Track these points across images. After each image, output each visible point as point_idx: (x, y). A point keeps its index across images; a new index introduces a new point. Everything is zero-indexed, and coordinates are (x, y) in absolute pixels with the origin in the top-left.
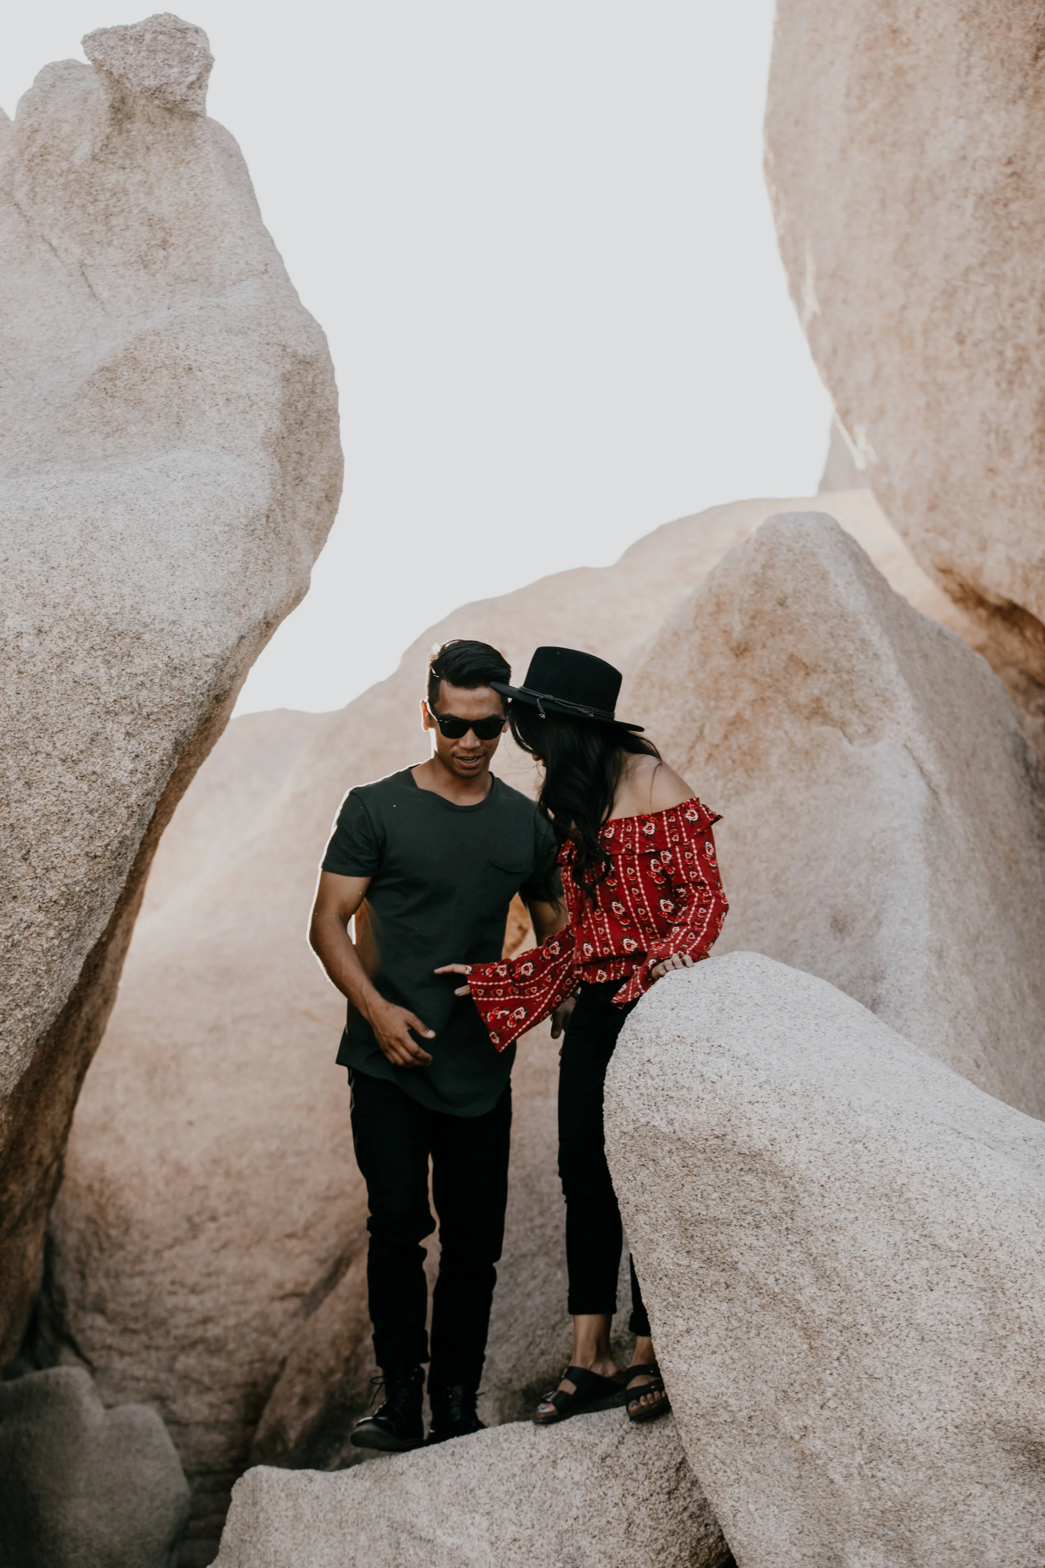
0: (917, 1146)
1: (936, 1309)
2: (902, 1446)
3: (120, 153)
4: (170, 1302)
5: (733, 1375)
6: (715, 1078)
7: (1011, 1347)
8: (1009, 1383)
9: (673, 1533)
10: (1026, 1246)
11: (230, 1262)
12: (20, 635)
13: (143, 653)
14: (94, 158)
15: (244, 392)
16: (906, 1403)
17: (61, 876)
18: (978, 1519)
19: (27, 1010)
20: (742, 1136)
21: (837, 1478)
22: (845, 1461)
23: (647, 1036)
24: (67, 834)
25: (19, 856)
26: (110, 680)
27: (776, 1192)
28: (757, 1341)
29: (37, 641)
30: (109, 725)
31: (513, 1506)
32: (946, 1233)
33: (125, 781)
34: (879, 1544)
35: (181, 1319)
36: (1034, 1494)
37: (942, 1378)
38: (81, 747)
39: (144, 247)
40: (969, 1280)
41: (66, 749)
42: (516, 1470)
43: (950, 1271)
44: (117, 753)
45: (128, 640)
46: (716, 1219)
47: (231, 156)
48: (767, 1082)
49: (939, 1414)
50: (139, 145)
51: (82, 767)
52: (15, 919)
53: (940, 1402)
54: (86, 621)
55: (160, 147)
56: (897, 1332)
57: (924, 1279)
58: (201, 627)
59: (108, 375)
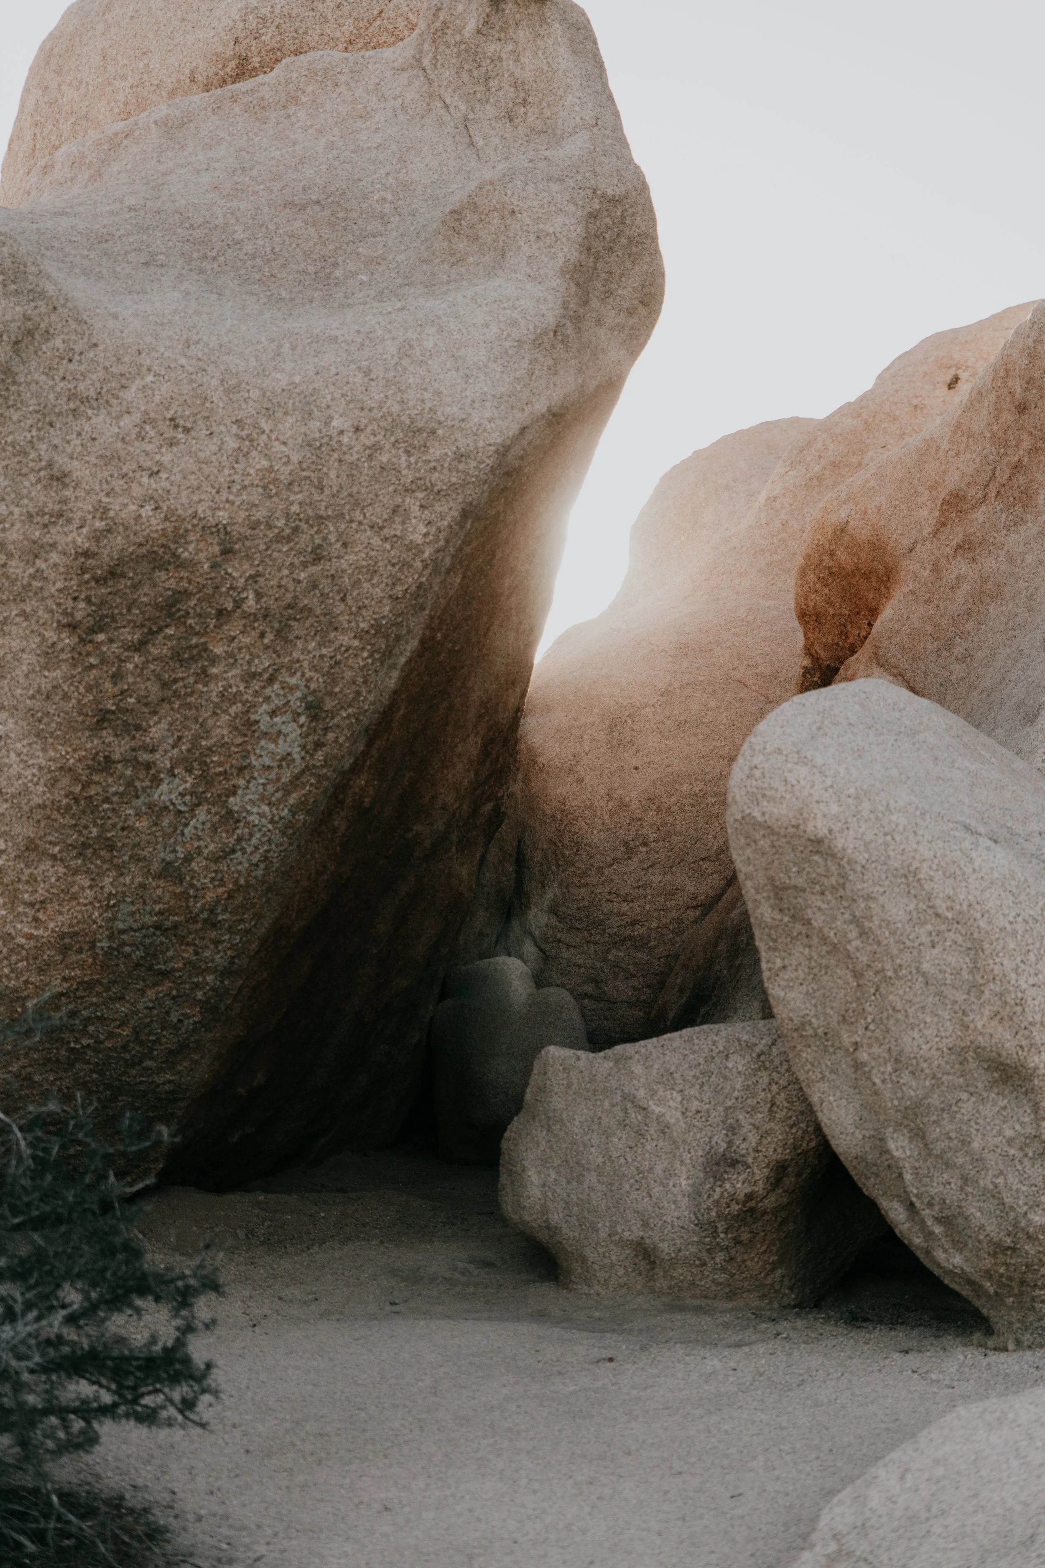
0: (930, 838)
1: (937, 962)
2: (914, 1061)
3: (497, 28)
4: (607, 907)
5: (814, 1001)
6: (794, 782)
7: (987, 993)
8: (985, 1018)
9: (802, 1113)
10: (1001, 917)
11: (656, 878)
12: (341, 432)
13: (437, 444)
14: (479, 32)
15: (551, 230)
16: (916, 1030)
17: (371, 613)
18: (966, 1118)
19: (350, 710)
20: (810, 828)
21: (877, 1081)
22: (882, 1069)
23: (757, 748)
24: (374, 581)
25: (338, 598)
26: (409, 467)
27: (834, 868)
28: (826, 978)
29: (355, 437)
30: (408, 500)
31: (698, 1087)
32: (944, 906)
33: (419, 542)
34: (905, 1131)
35: (615, 921)
36: (1006, 1101)
37: (940, 1013)
38: (385, 516)
39: (511, 105)
40: (960, 940)
41: (374, 518)
42: (701, 1060)
43: (946, 935)
44: (414, 521)
45: (425, 435)
46: (796, 887)
47: (579, 29)
48: (832, 786)
49: (938, 1039)
50: (511, 22)
51: (386, 531)
52: (336, 644)
53: (938, 1030)
54: (393, 420)
55: (524, 23)
56: (910, 977)
57: (929, 939)
58: (486, 422)
59: (456, 216)
